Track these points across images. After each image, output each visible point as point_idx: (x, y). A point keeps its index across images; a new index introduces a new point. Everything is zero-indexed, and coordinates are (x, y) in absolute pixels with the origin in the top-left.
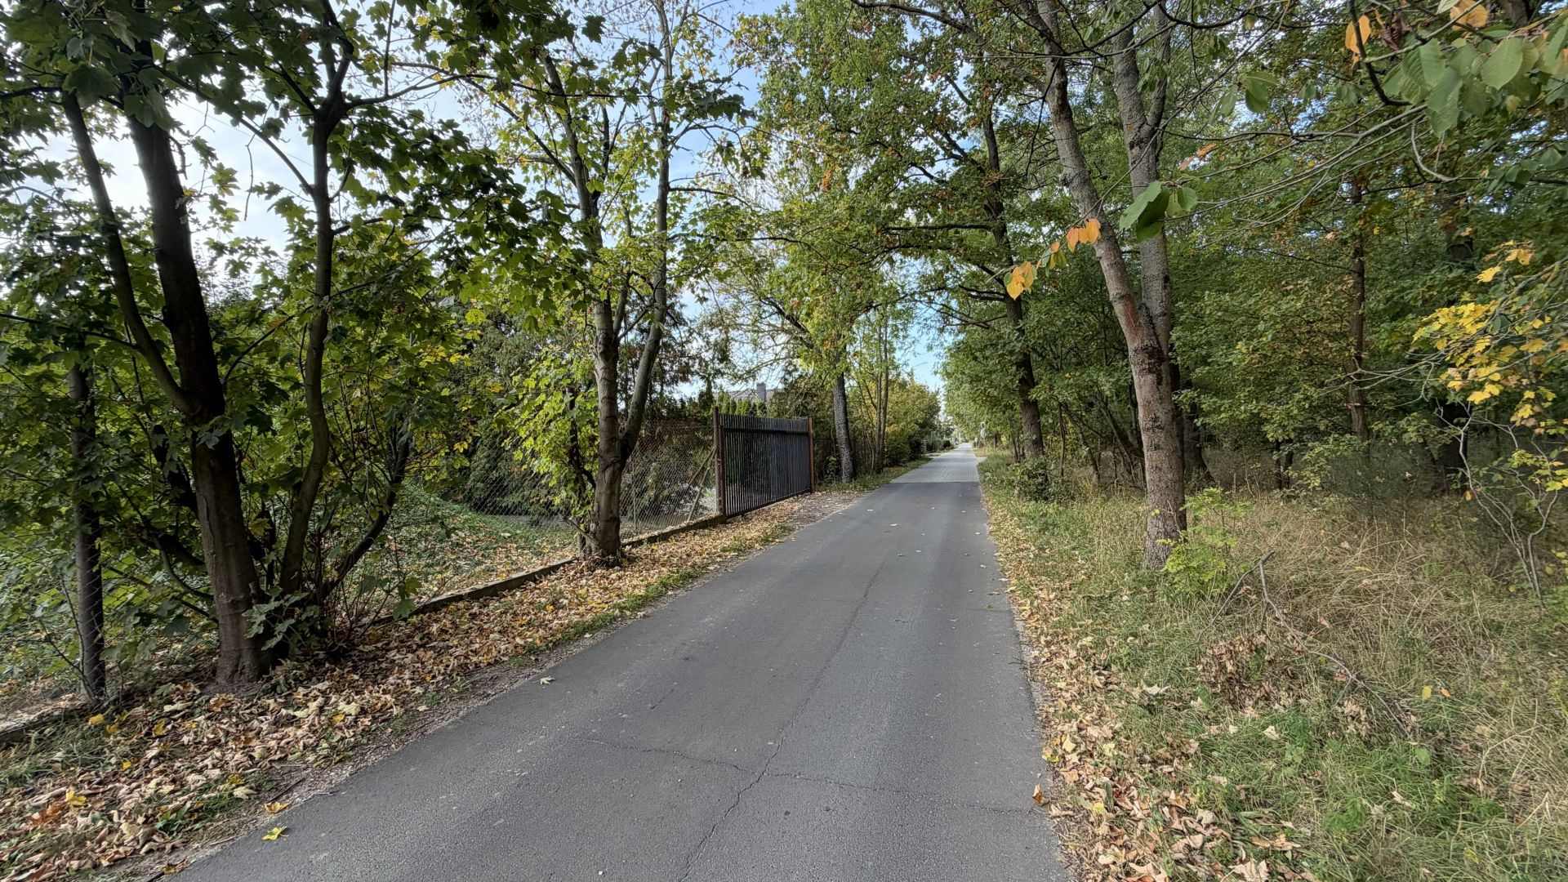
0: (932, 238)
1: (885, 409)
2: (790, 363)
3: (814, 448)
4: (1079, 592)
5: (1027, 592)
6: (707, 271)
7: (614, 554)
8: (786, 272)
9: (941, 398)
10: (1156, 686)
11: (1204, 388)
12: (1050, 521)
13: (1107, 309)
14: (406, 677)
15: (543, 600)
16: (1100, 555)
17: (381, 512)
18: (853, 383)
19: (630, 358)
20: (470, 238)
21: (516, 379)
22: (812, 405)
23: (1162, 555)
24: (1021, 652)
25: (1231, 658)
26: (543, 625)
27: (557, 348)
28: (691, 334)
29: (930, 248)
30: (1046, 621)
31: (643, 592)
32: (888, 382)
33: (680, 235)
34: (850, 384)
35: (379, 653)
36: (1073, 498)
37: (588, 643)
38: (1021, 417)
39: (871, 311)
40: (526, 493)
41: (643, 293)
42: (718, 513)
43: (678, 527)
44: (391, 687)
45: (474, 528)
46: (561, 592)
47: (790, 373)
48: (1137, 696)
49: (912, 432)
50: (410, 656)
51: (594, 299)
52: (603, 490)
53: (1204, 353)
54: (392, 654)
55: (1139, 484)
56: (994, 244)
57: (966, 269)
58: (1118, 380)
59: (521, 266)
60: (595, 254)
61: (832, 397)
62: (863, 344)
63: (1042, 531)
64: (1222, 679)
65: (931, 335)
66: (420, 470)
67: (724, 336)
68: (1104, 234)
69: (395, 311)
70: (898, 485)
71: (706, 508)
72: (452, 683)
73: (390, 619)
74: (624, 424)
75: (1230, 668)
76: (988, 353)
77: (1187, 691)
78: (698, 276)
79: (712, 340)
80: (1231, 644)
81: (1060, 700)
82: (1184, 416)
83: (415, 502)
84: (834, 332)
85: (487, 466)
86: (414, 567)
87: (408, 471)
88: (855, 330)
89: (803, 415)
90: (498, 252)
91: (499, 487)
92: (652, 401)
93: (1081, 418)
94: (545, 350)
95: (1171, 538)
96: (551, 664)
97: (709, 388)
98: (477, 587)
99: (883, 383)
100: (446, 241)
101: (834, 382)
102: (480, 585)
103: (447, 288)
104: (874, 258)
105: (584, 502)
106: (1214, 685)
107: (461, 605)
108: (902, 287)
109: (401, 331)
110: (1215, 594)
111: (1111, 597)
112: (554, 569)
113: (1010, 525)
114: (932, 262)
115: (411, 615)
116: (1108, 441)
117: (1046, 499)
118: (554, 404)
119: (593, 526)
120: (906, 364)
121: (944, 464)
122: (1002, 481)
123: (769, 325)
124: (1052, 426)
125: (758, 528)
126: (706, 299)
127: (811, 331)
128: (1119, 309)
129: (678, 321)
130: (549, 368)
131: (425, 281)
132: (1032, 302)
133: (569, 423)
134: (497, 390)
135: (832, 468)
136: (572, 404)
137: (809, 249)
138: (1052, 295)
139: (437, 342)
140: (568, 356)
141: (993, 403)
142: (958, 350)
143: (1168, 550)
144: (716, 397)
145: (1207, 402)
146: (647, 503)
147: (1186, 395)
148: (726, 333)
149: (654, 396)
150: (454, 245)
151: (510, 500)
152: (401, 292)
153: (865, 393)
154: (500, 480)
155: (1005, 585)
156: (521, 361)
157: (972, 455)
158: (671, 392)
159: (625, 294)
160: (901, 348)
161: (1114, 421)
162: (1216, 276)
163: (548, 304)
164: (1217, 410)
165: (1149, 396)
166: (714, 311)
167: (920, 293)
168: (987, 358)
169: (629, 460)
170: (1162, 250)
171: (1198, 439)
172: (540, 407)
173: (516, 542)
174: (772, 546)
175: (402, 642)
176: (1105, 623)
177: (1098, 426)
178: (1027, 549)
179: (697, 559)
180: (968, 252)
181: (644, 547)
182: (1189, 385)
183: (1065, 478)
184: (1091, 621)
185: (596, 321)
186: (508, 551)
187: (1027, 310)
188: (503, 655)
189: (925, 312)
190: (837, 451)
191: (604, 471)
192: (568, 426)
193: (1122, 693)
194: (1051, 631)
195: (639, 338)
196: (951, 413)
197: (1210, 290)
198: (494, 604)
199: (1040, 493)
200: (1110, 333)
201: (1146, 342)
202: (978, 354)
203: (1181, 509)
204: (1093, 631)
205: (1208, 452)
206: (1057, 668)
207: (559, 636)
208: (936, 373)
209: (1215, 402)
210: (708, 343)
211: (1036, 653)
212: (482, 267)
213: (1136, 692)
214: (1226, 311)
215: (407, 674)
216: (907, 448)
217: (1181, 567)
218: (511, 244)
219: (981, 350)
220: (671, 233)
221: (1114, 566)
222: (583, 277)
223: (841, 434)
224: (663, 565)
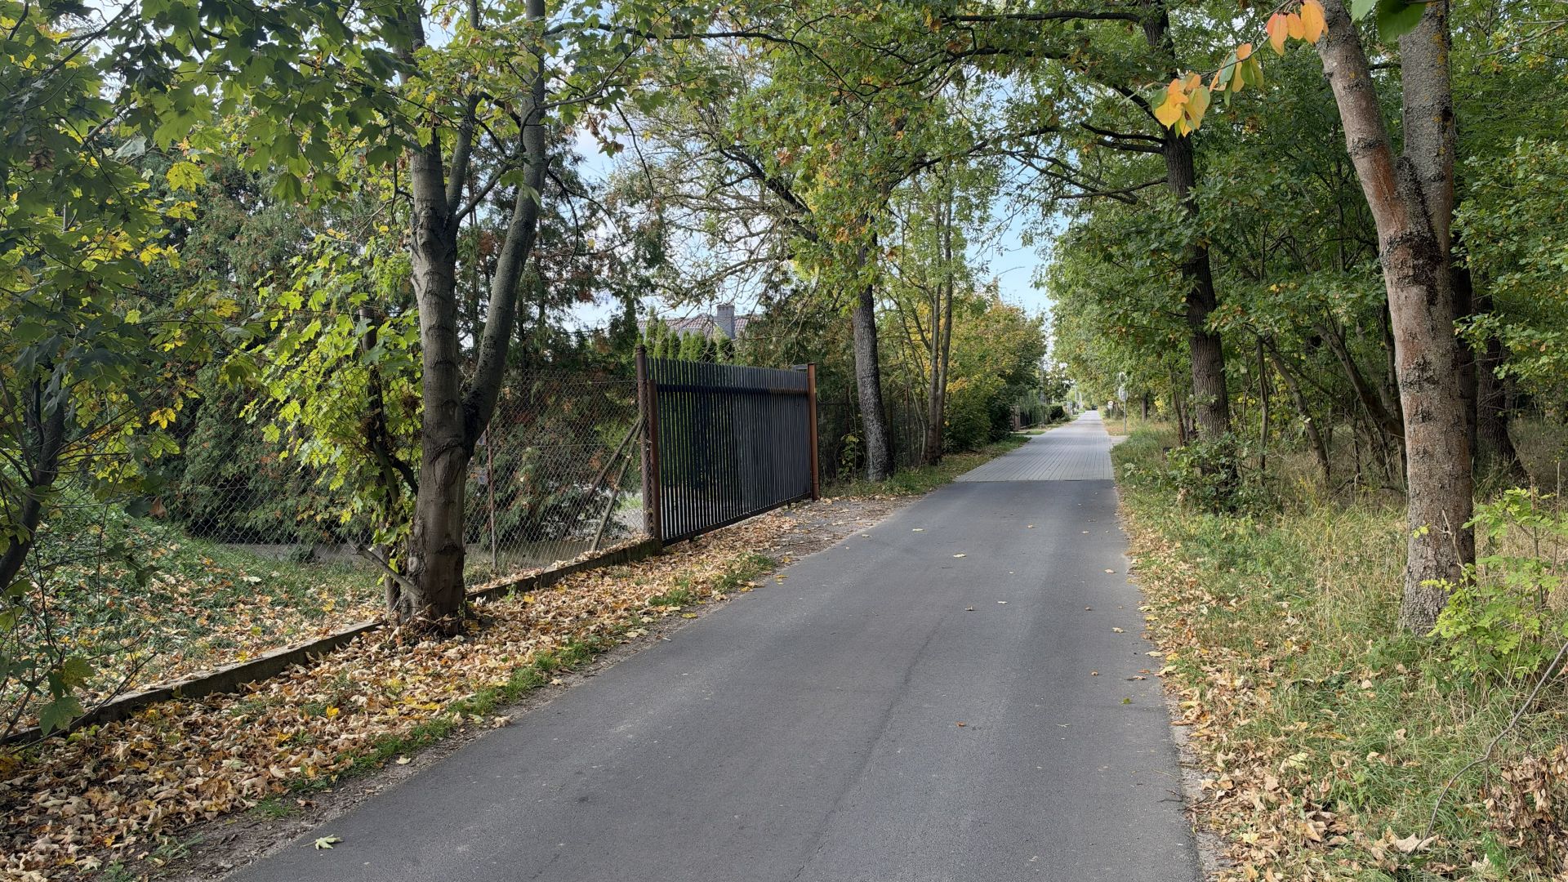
0: (1033, 37)
1: (946, 349)
2: (777, 269)
3: (819, 420)
4: (1285, 676)
5: (1194, 674)
6: (621, 95)
7: (453, 613)
8: (768, 99)
9: (1048, 329)
10: (1413, 837)
11: (1514, 311)
12: (1239, 549)
13: (1345, 167)
14: (68, 838)
15: (320, 698)
16: (1326, 609)
17: (14, 539)
18: (888, 304)
19: (481, 256)
20: (172, 29)
21: (264, 291)
22: (815, 344)
23: (1431, 608)
24: (1181, 781)
25: (1543, 786)
26: (320, 742)
27: (343, 236)
28: (594, 213)
29: (1029, 54)
30: (1226, 725)
31: (505, 681)
32: (952, 302)
33: (570, 25)
34: (883, 306)
35: (17, 795)
36: (1280, 509)
37: (403, 773)
38: (1188, 360)
39: (923, 172)
40: (290, 502)
41: (502, 133)
42: (647, 536)
43: (573, 562)
44: (40, 858)
45: (192, 567)
46: (354, 682)
47: (775, 287)
48: (1380, 855)
49: (993, 392)
50: (74, 800)
51: (408, 144)
52: (432, 496)
53: (1513, 248)
54: (40, 798)
55: (1397, 483)
56: (1146, 48)
57: (1093, 94)
58: (1362, 297)
59: (268, 80)
60: (411, 60)
61: (851, 329)
62: (909, 234)
63: (1225, 565)
64: (1526, 822)
65: (1030, 216)
66: (88, 460)
67: (655, 217)
68: (1338, 30)
69: (30, 164)
70: (966, 487)
71: (623, 528)
72: (153, 847)
73: (34, 736)
74: (470, 376)
75: (1540, 803)
76: (1131, 247)
77: (1465, 844)
78: (604, 104)
79: (633, 223)
80: (1543, 761)
81: (1248, 865)
82: (1477, 359)
83: (81, 521)
84: (854, 211)
85: (216, 453)
86: (82, 639)
87: (64, 463)
88: (895, 209)
89: (799, 360)
90: (225, 55)
91: (238, 492)
92: (523, 335)
93: (1297, 365)
94: (319, 238)
95: (1447, 577)
96: (335, 813)
97: (630, 314)
98: (198, 675)
99: (943, 304)
100: (125, 33)
101: (854, 302)
102: (204, 672)
103: (129, 123)
104: (927, 72)
105: (398, 519)
106: (1512, 834)
107: (169, 707)
108: (979, 127)
109: (45, 201)
110: (1520, 676)
111: (1341, 682)
112: (342, 641)
113: (1168, 557)
114: (1034, 81)
115: (75, 727)
116: (1344, 407)
117: (1233, 509)
118: (337, 339)
119: (413, 563)
120: (984, 269)
121: (1053, 448)
122: (1155, 479)
123: (738, 197)
124: (1247, 379)
125: (718, 562)
126: (618, 147)
127: (814, 209)
128: (1362, 166)
129: (570, 187)
130: (326, 273)
131: (87, 108)
132: (1212, 155)
133: (366, 375)
134: (227, 312)
135: (849, 455)
136: (371, 339)
137: (809, 54)
138: (1249, 143)
139: (113, 223)
140: (364, 251)
141: (1140, 338)
142: (1081, 242)
143: (1440, 599)
144: (643, 328)
145: (1516, 337)
146: (516, 520)
147: (1483, 321)
148: (660, 211)
149: (528, 325)
150: (141, 41)
151: (259, 517)
152: (42, 128)
153: (910, 322)
154: (241, 479)
155: (1157, 662)
156: (276, 259)
157: (1103, 432)
158: (559, 320)
159: (467, 134)
160: (975, 240)
161: (1355, 371)
162: (1538, 111)
163: (319, 150)
164: (1533, 352)
165: (1413, 325)
166: (637, 169)
167: (1011, 138)
168: (1130, 256)
169: (481, 443)
170: (1439, 62)
171: (1500, 401)
172: (311, 344)
173: (271, 593)
174: (741, 595)
175: (59, 775)
176: (1330, 728)
177: (1328, 379)
178: (1195, 598)
179: (607, 620)
180: (1099, 63)
181: (510, 598)
182: (1487, 306)
183: (1268, 472)
184: (1304, 725)
185: (415, 185)
186: (257, 608)
187: (1204, 168)
188: (247, 797)
189: (1019, 173)
190: (860, 425)
191: (433, 462)
192: (364, 379)
193: (1354, 848)
194: (1235, 744)
195: (497, 219)
196: (1065, 357)
197: (1526, 136)
198: (229, 706)
199: (1223, 501)
200: (1351, 211)
201: (1411, 227)
202: (1114, 250)
203: (1466, 526)
204: (1308, 743)
205: (1519, 426)
206: (1244, 808)
207: (351, 761)
208: (1037, 285)
209: (1530, 337)
210: (626, 229)
211: (1208, 782)
212: (195, 83)
213: (1378, 848)
214: (1552, 172)
215: (69, 834)
216: (985, 421)
217: (1463, 628)
218: (250, 38)
219: (1119, 242)
220: (552, 22)
221: (1348, 628)
222: (386, 102)
223: (866, 393)
224: (544, 631)
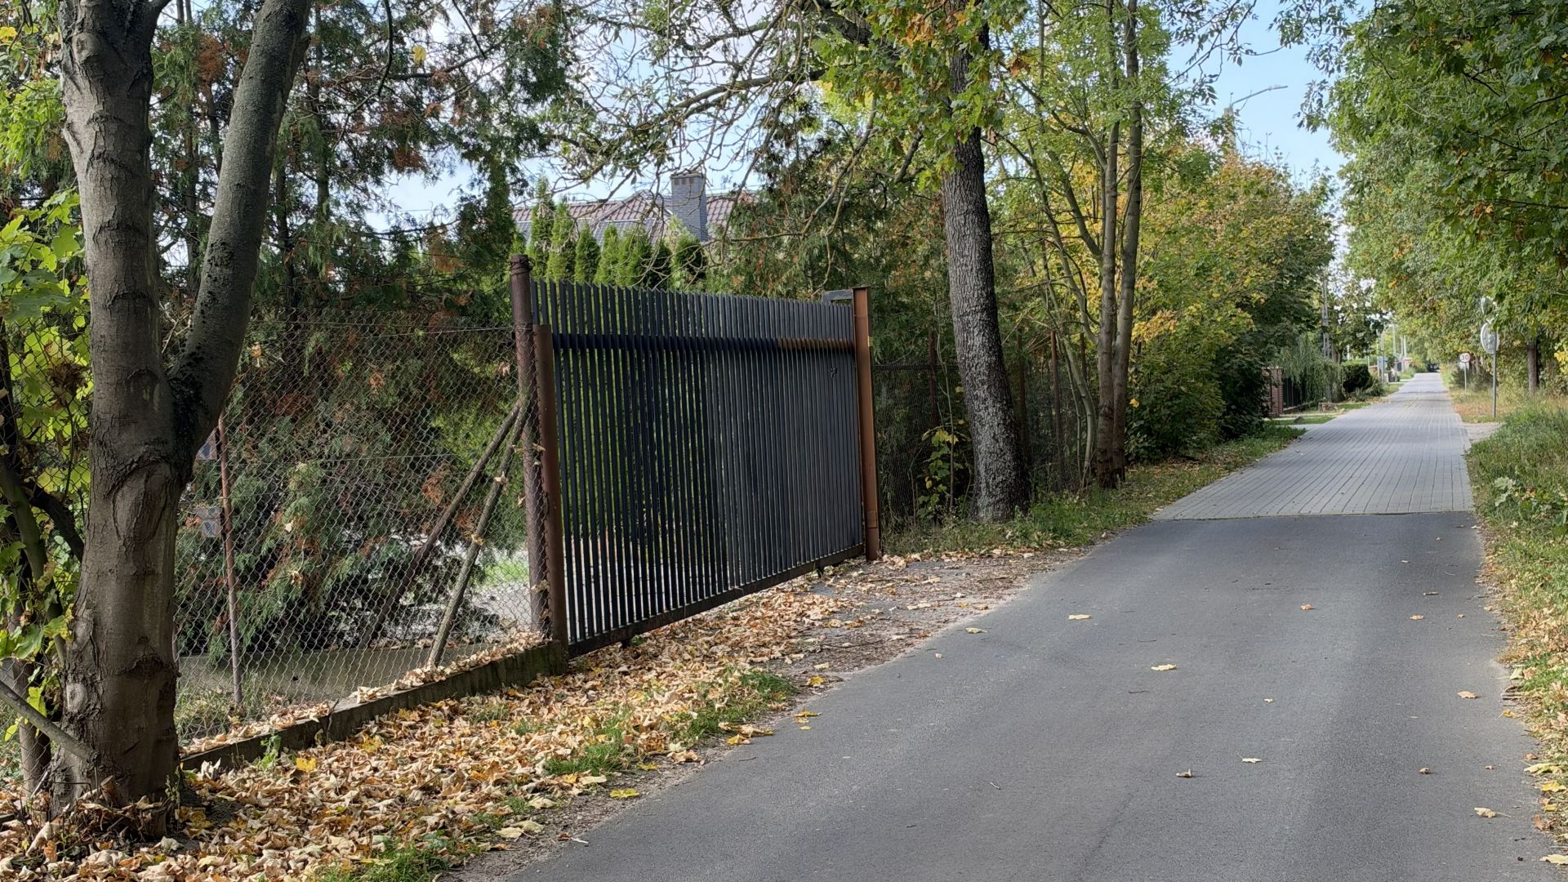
1: (1130, 255)
2: (789, 99)
3: (876, 400)
7: (156, 793)
9: (1334, 209)
18: (1015, 165)
19: (201, 83)
22: (868, 248)
32: (1140, 159)
34: (1003, 169)
42: (537, 637)
43: (391, 690)
47: (787, 135)
49: (1227, 338)
52: (111, 562)
61: (939, 218)
70: (1177, 529)
71: (491, 621)
74: (183, 323)
76: (1501, 44)
89: (836, 282)
92: (287, 239)
97: (498, 194)
99: (1124, 164)
101: (944, 162)
105: (44, 609)
119: (74, 695)
120: (1204, 91)
121: (1349, 449)
125: (679, 685)
135: (939, 469)
141: (1522, 225)
144: (524, 223)
146: (278, 607)
149: (296, 220)
153: (1058, 201)
157: (1450, 416)
158: (357, 209)
160: (1187, 35)
168: (1499, 62)
169: (206, 454)
174: (727, 751)
179: (460, 803)
181: (267, 763)
190: (960, 409)
191: (111, 494)
196: (1371, 266)
202: (1466, 49)
208: (1313, 122)
210: (487, 25)
216: (1211, 398)
219: (1476, 34)
223: (971, 345)
224: (337, 828)
